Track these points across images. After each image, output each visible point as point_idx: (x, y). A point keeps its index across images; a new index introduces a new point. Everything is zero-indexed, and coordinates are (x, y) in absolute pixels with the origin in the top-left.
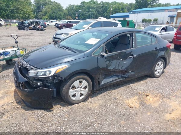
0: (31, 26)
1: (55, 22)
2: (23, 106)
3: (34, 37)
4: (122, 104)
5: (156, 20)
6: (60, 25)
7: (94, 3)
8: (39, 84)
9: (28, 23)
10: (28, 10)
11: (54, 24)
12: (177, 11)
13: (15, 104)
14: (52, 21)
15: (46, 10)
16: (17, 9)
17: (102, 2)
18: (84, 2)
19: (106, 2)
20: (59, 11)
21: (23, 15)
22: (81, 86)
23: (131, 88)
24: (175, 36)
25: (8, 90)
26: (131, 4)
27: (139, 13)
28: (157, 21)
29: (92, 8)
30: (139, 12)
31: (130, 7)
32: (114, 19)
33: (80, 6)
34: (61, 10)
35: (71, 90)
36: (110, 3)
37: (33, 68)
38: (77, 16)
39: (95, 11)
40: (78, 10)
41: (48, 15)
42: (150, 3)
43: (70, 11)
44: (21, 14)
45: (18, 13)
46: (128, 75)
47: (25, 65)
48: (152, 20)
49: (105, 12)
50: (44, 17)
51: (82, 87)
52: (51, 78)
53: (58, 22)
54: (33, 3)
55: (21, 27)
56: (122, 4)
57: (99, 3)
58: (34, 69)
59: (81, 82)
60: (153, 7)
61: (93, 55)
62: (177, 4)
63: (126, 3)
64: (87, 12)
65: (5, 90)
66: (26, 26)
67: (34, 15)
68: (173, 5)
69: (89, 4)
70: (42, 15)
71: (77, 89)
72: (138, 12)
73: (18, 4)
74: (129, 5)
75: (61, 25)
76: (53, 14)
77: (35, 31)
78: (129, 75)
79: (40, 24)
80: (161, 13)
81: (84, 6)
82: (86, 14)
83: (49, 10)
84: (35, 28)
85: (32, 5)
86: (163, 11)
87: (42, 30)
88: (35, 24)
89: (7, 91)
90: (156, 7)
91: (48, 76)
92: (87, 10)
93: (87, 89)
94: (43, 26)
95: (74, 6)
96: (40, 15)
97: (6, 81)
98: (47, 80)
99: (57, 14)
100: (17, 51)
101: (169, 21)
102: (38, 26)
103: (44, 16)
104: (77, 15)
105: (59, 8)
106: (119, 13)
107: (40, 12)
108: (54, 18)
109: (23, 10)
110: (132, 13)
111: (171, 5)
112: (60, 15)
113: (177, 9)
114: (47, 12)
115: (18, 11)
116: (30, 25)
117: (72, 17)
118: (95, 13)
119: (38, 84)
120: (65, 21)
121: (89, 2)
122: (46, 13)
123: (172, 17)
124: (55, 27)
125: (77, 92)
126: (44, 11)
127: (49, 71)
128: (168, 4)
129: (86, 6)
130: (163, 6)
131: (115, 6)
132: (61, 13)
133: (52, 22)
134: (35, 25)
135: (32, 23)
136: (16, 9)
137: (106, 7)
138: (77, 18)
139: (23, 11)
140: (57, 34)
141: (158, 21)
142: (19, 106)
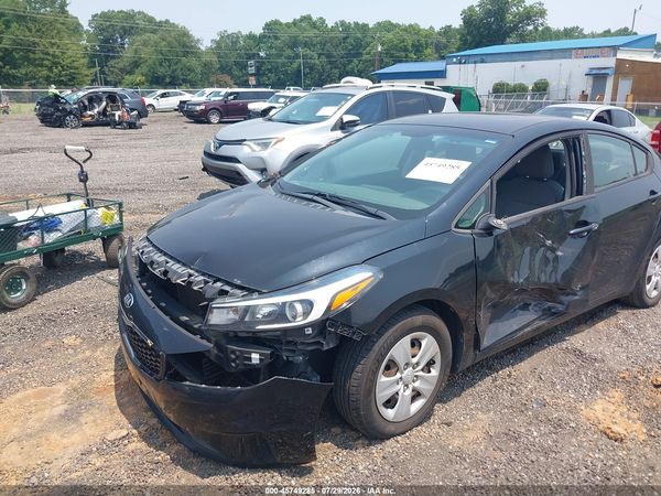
0: (89, 113)
1: (176, 94)
2: (177, 453)
3: (110, 152)
4: (573, 425)
5: (541, 88)
6: (198, 108)
7: (314, 25)
8: (255, 357)
9: (79, 101)
10: (70, 53)
11: (173, 102)
12: (615, 55)
13: (137, 445)
14: (163, 91)
15: (136, 51)
16: (29, 48)
17: (343, 23)
18: (276, 23)
19: (356, 24)
20: (186, 54)
21: (50, 69)
22: (415, 360)
23: (579, 354)
24: (654, 143)
25: (84, 378)
26: (447, 31)
27: (482, 62)
28: (545, 90)
29: (306, 45)
30: (483, 59)
31: (444, 41)
32: (432, 84)
33: (262, 37)
34: (192, 53)
35: (383, 379)
36: (371, 26)
37: (227, 288)
38: (252, 75)
39: (316, 56)
40: (254, 51)
41: (144, 69)
42: (516, 28)
43: (226, 54)
44: (42, 66)
45: (31, 62)
46: (566, 303)
47: (181, 276)
48: (530, 88)
49: (355, 60)
50: (128, 78)
51: (418, 364)
52: (309, 331)
53: (187, 97)
54: (86, 27)
55: (53, 115)
56: (413, 29)
57: (329, 26)
58: (233, 295)
59: (415, 343)
60: (524, 42)
61: (456, 227)
62: (605, 32)
63: (427, 28)
64: (288, 57)
65: (75, 382)
66: (70, 113)
67: (93, 70)
68: (593, 36)
69: (294, 29)
70: (121, 70)
71: (402, 373)
72: (478, 59)
73: (30, 31)
74: (439, 33)
75: (203, 107)
76: (161, 65)
77: (108, 129)
78: (569, 302)
79: (123, 103)
80: (558, 61)
81: (276, 38)
82: (284, 65)
83: (147, 53)
84: (105, 121)
85: (81, 35)
86: (565, 53)
87: (132, 126)
88: (104, 103)
89: (83, 385)
90: (535, 41)
91: (300, 322)
92: (289, 52)
93: (435, 372)
94: (135, 112)
95: (238, 37)
96: (112, 72)
97: (65, 341)
98: (291, 339)
99: (179, 66)
100: (88, 213)
101: (589, 92)
102: (118, 113)
103: (130, 73)
104: (252, 70)
105: (184, 45)
106: (407, 61)
107: (113, 57)
108: (168, 80)
109: (51, 51)
110: (455, 63)
111: (585, 32)
112: (190, 70)
113: (615, 48)
114: (141, 58)
115: (32, 56)
116: (85, 108)
117: (232, 77)
118: (317, 62)
119: (250, 359)
120: (218, 94)
121: (295, 23)
122: (136, 64)
123: (598, 77)
124: (177, 113)
125: (401, 386)
126: (128, 54)
127: (301, 301)
128: (573, 29)
129: (284, 37)
130: (558, 35)
131: (390, 36)
132: (193, 62)
133: (163, 96)
134: (105, 109)
135: (93, 100)
136: (22, 50)
137: (356, 39)
138: (252, 81)
139: (50, 58)
140: (222, 143)
141: (551, 88)
142: (163, 456)
